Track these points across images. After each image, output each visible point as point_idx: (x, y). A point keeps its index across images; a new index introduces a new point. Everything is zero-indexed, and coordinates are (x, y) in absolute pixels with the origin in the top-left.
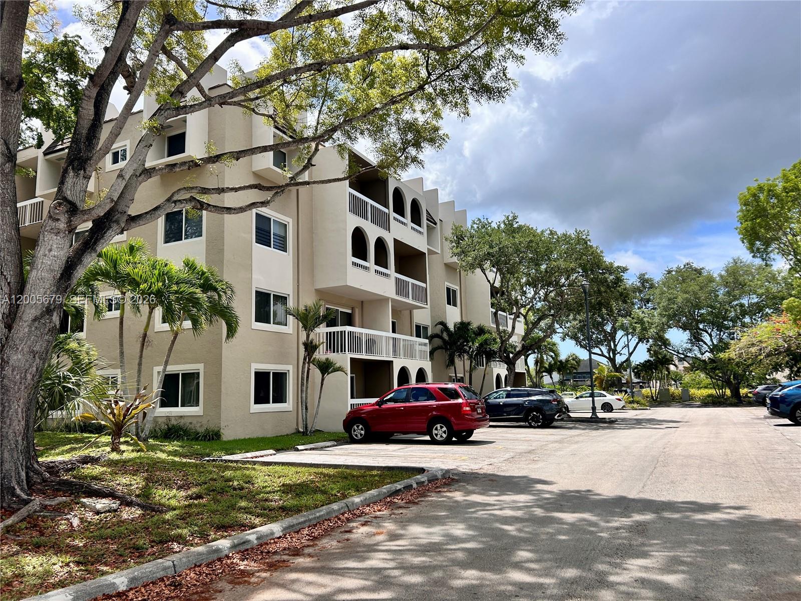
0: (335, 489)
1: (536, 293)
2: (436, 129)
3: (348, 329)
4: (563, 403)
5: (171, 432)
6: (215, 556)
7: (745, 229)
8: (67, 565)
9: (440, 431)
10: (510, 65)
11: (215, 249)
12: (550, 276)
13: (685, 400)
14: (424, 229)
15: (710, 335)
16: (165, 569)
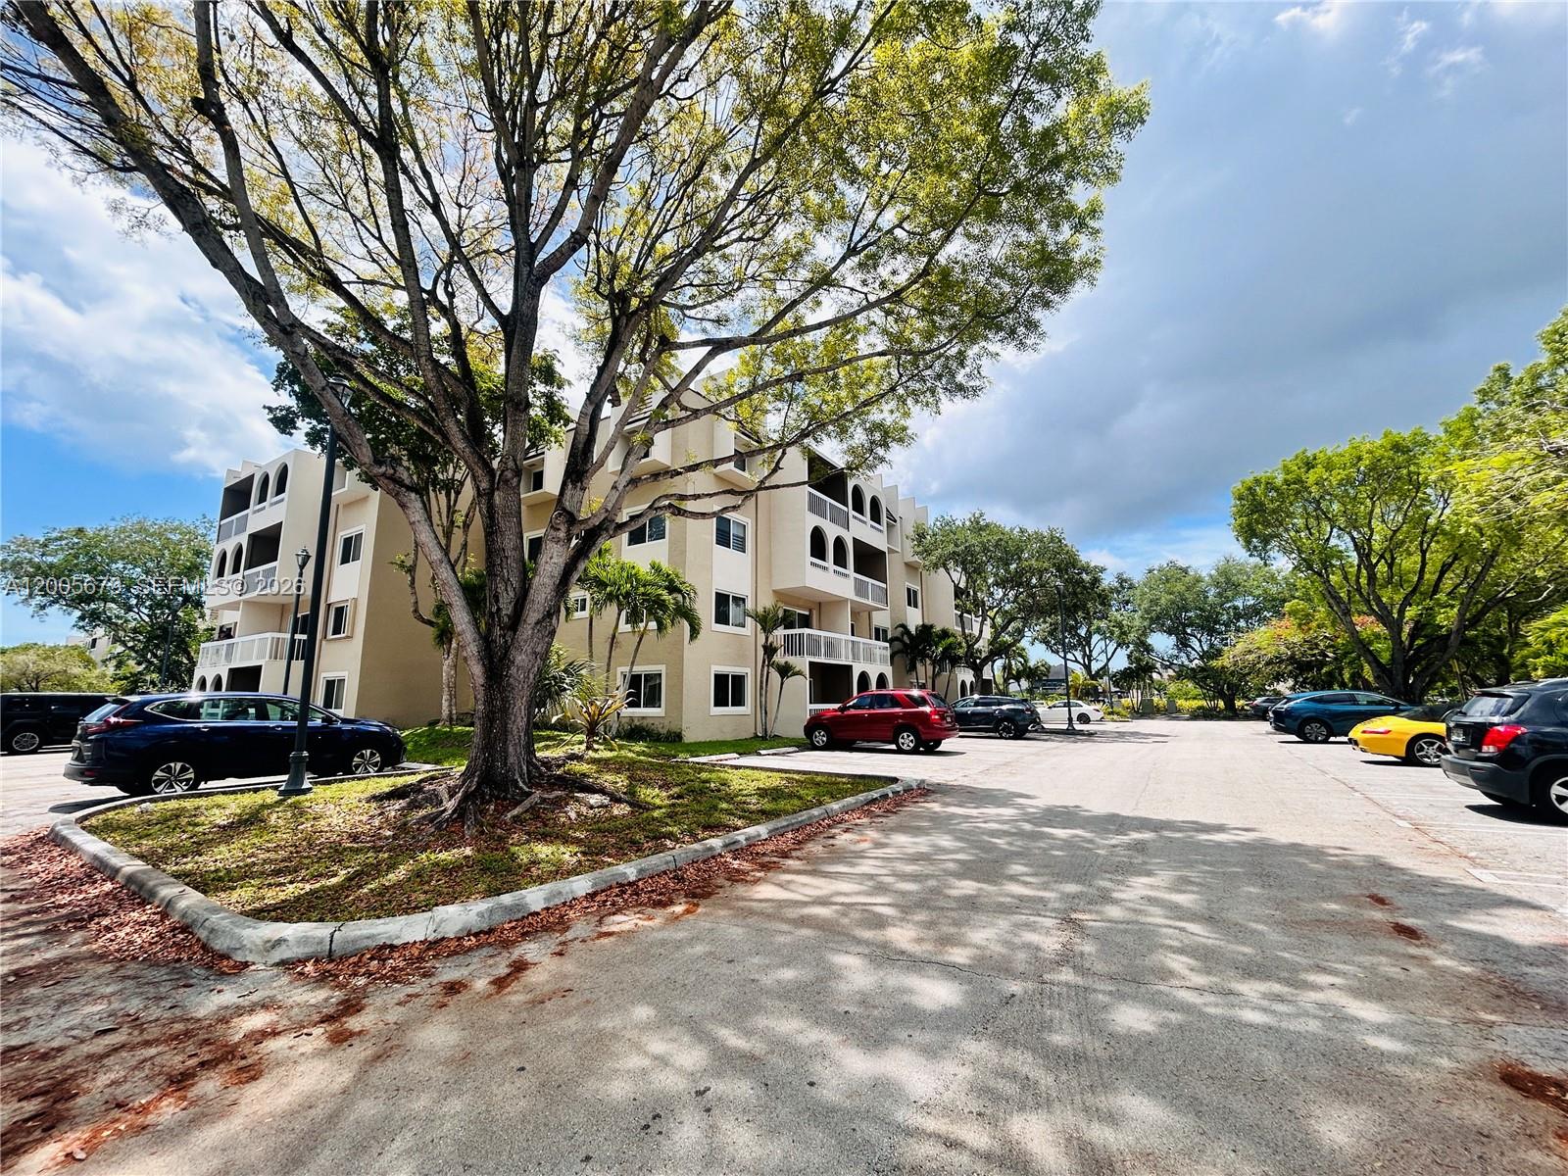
0: (809, 794)
1: (1005, 595)
2: (904, 429)
3: (806, 631)
4: (1037, 714)
5: (635, 732)
6: (709, 854)
7: (1240, 525)
8: (575, 854)
9: (907, 740)
10: (985, 362)
11: (678, 552)
12: (1021, 577)
13: (1171, 712)
14: (884, 528)
15: (1200, 641)
16: (667, 863)
